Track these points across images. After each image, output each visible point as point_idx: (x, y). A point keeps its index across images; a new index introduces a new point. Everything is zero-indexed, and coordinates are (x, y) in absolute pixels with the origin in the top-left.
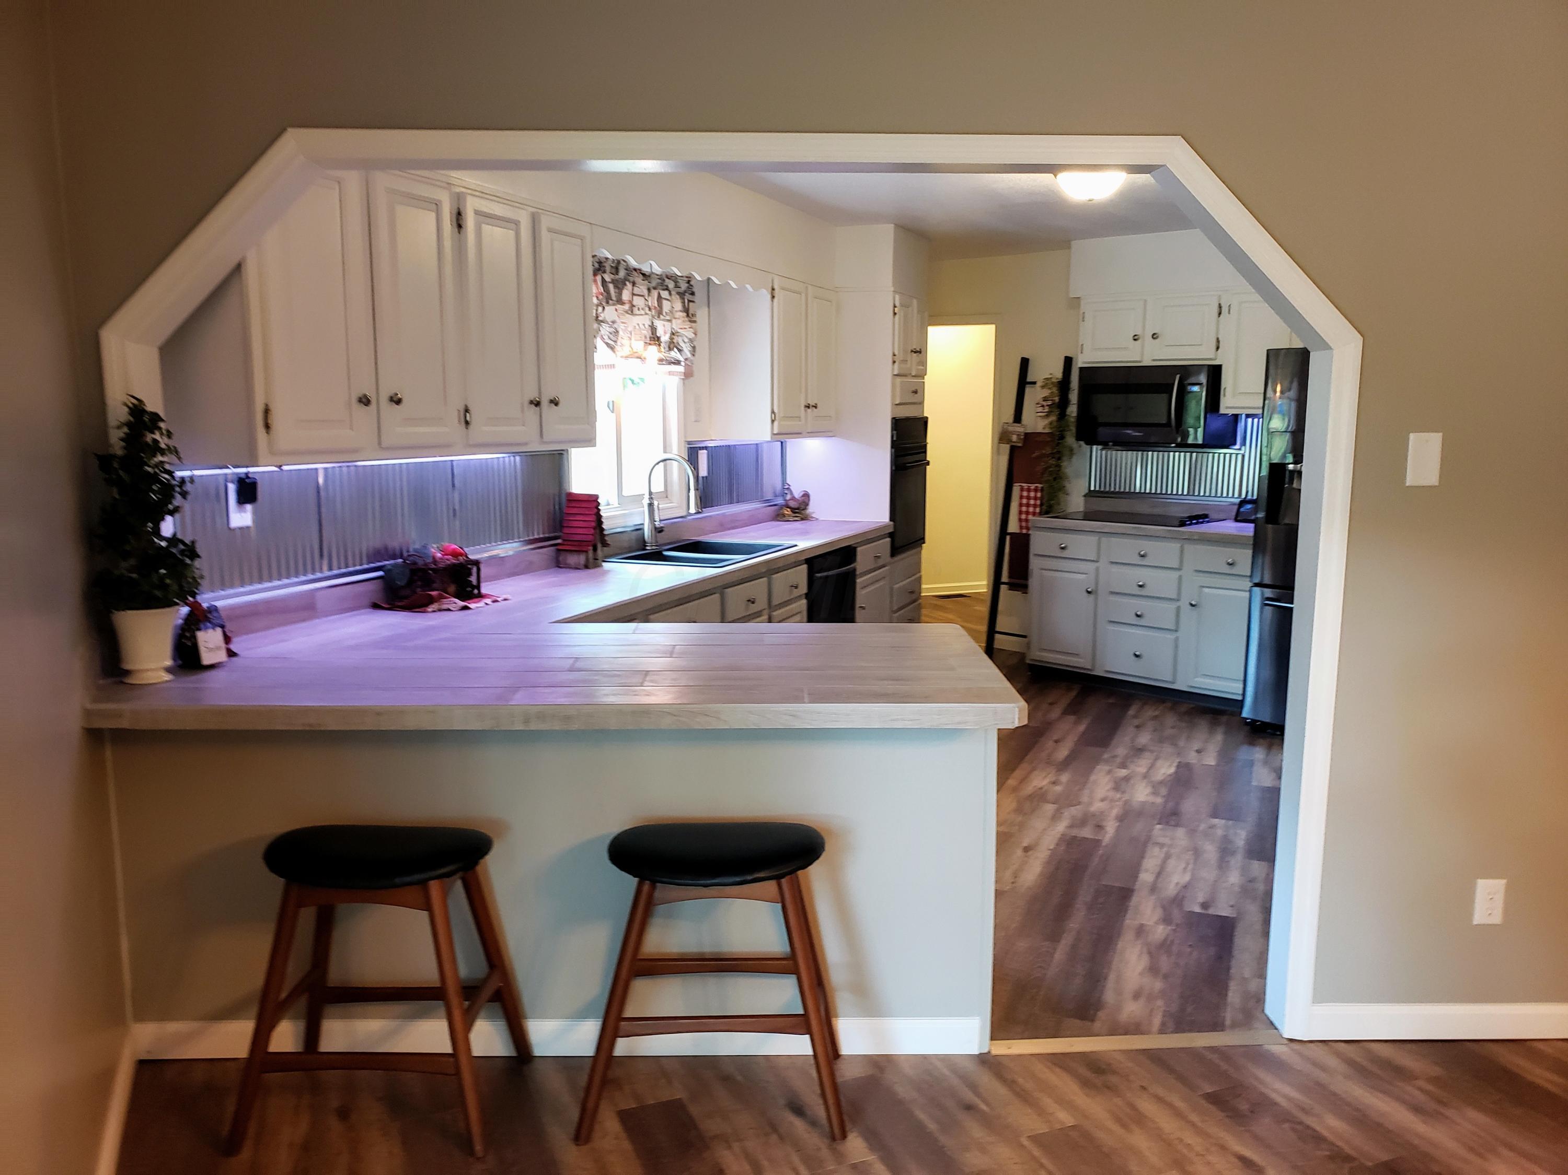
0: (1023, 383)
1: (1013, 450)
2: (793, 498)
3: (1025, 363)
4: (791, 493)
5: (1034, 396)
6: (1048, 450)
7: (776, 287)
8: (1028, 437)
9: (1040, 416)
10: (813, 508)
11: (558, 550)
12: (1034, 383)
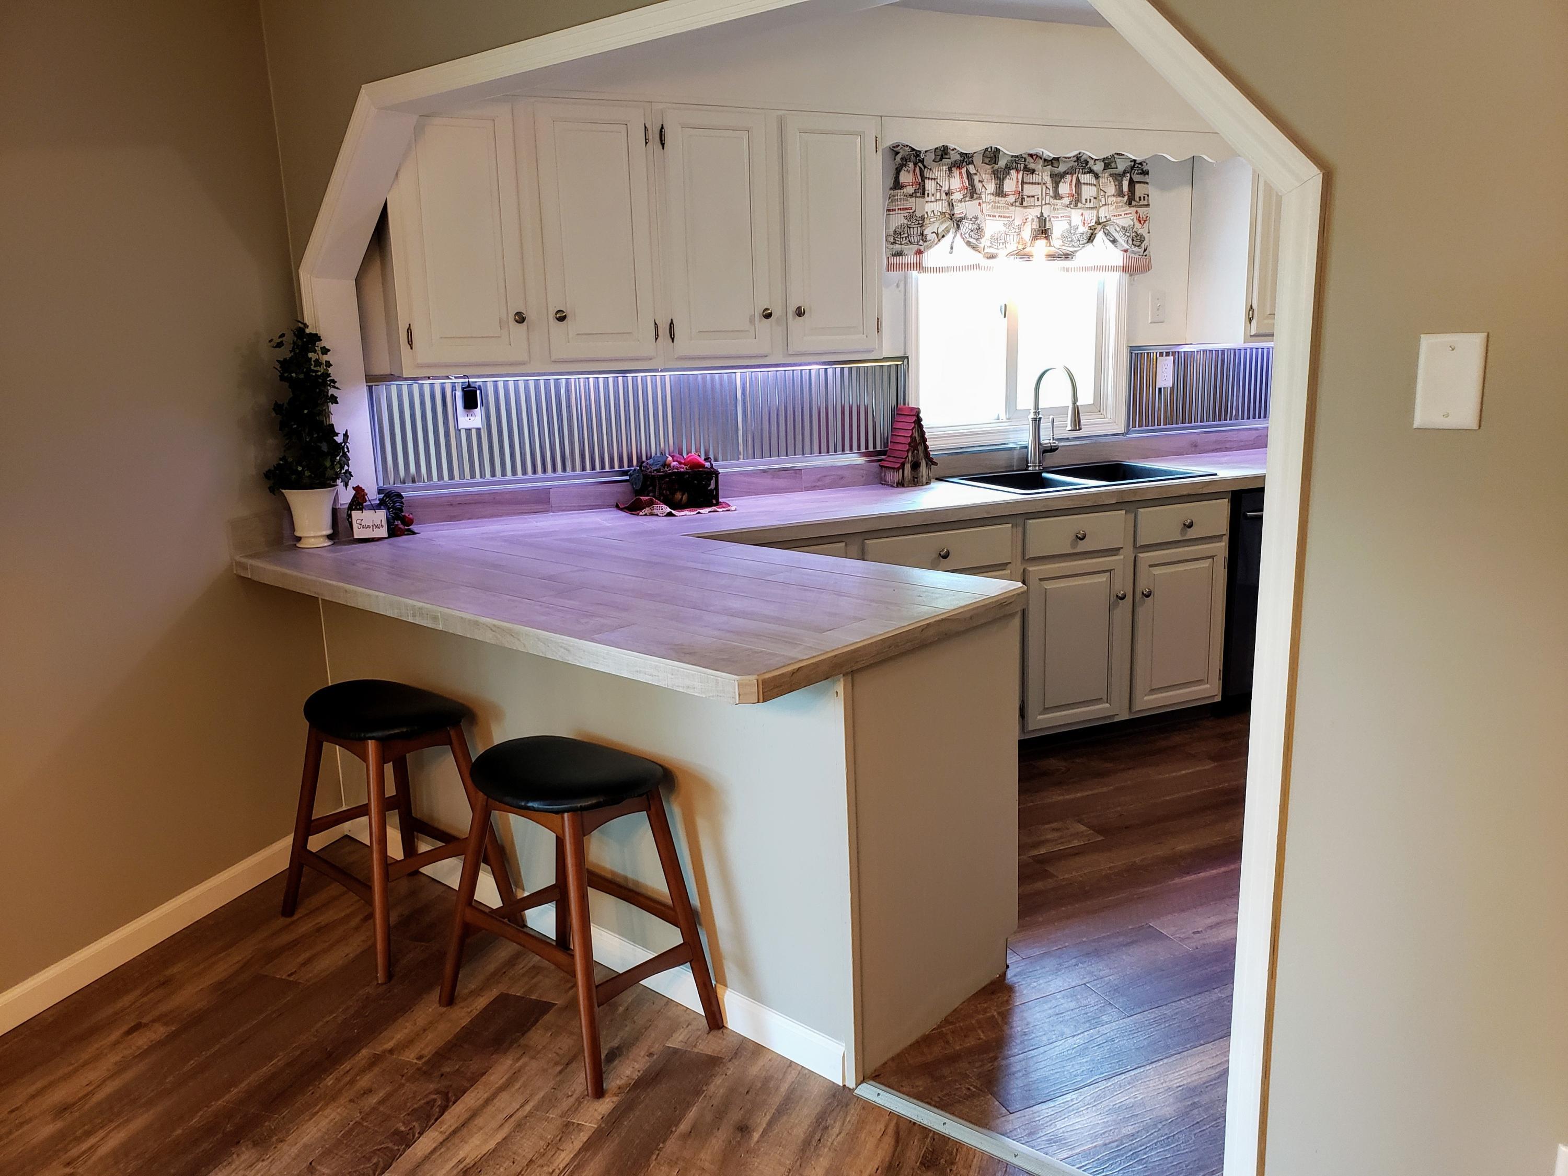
11: (882, 467)
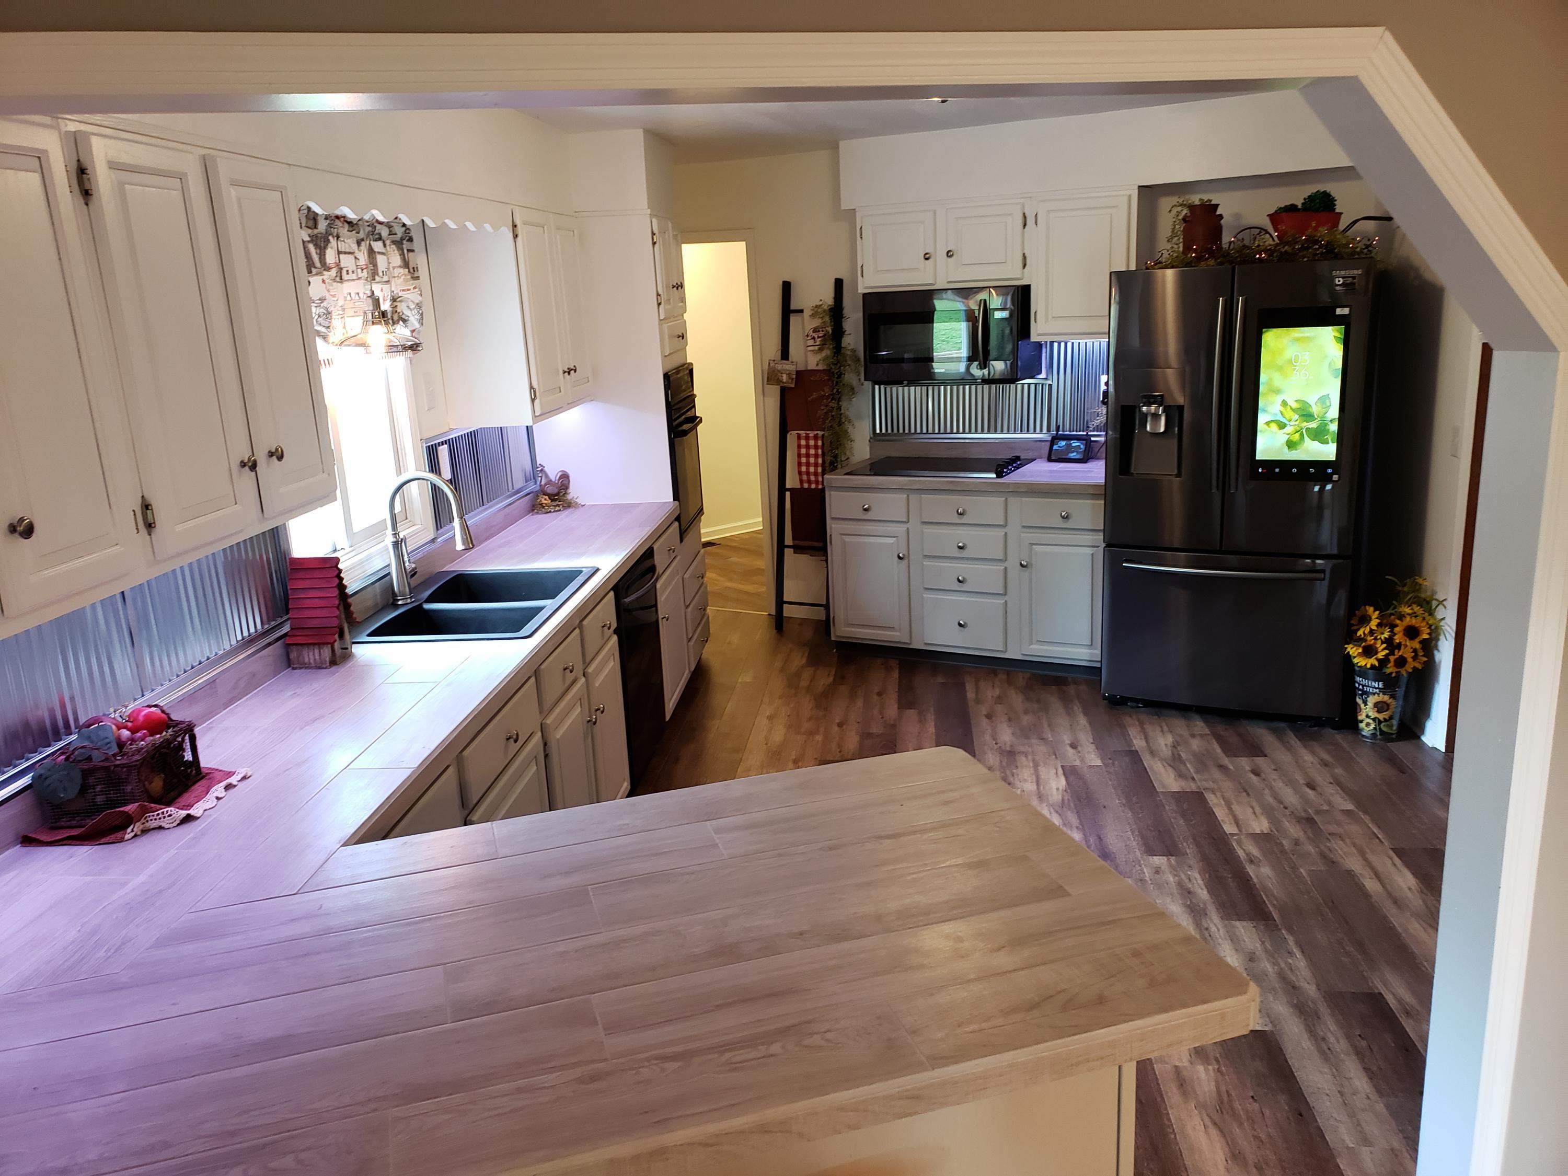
0: (787, 311)
1: (784, 391)
2: (549, 482)
3: (787, 287)
4: (547, 476)
5: (800, 327)
6: (827, 391)
7: (518, 222)
8: (801, 375)
9: (812, 351)
10: (575, 492)
11: (289, 645)
12: (801, 311)
